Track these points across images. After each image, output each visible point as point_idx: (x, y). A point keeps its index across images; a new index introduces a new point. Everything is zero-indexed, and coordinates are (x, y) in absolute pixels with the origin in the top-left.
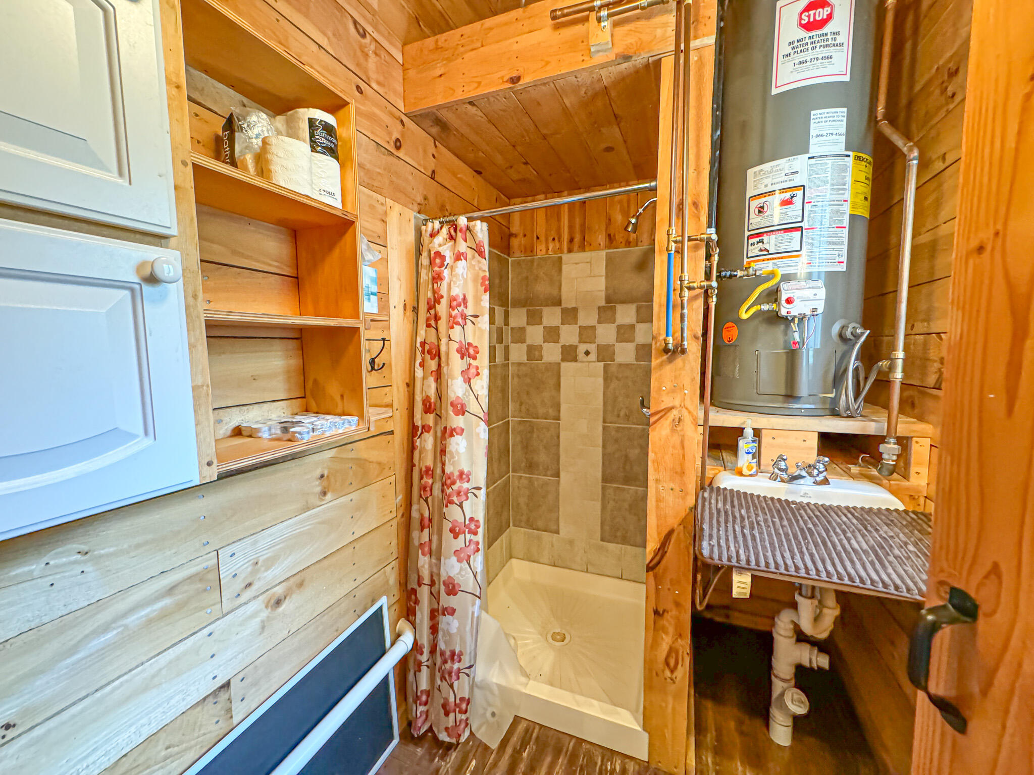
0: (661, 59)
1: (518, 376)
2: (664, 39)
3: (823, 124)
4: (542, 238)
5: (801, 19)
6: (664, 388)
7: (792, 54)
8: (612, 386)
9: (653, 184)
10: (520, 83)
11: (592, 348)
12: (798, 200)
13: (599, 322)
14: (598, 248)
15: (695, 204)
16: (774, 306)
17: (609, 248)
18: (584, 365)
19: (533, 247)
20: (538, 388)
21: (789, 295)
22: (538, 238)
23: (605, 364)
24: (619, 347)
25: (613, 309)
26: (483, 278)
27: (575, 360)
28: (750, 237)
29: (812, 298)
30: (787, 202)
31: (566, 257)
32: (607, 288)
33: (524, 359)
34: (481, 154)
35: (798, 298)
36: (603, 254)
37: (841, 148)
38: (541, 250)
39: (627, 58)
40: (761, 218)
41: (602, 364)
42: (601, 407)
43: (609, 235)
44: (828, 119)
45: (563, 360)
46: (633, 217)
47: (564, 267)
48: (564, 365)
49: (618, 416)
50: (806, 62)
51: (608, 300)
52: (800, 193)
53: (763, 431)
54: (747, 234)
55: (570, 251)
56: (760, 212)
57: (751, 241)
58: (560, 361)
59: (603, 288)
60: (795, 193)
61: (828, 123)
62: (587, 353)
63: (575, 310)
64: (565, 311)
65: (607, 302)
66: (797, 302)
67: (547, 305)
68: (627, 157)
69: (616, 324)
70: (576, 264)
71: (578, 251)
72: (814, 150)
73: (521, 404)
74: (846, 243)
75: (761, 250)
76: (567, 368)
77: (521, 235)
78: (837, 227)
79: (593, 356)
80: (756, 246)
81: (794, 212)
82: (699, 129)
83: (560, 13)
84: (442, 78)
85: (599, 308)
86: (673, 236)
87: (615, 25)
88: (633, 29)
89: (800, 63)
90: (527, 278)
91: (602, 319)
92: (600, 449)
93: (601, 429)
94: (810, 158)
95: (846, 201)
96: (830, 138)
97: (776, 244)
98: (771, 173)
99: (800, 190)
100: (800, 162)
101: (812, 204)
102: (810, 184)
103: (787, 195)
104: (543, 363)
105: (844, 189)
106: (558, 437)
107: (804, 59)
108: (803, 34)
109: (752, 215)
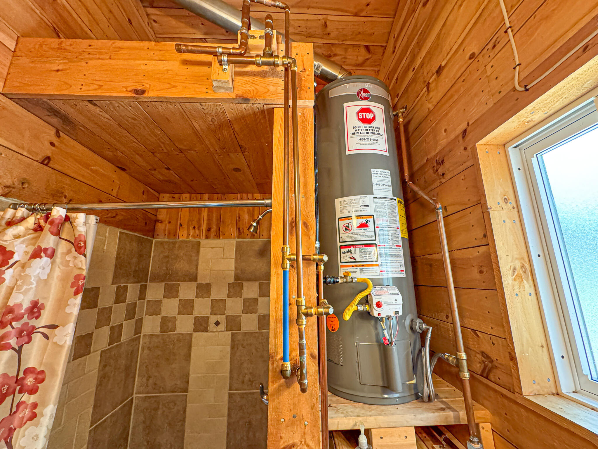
0: (273, 108)
1: (149, 348)
2: (275, 93)
3: (379, 178)
4: (185, 226)
5: (358, 116)
6: (282, 420)
7: (356, 133)
8: (238, 354)
9: (268, 201)
10: (144, 96)
11: (222, 318)
12: (371, 224)
13: (229, 296)
14: (230, 237)
15: (305, 224)
16: (367, 307)
17: (239, 238)
18: (214, 334)
19: (176, 233)
20: (168, 360)
21: (378, 300)
22: (181, 225)
23: (232, 333)
24: (245, 318)
25: (241, 286)
26: (78, 277)
27: (206, 330)
28: (341, 247)
29: (394, 303)
30: (363, 225)
31: (203, 242)
32: (236, 268)
33: (157, 331)
34: (120, 154)
35: (384, 303)
36: (234, 242)
37: (390, 194)
38: (183, 235)
39: (246, 100)
40: (348, 234)
41: (230, 333)
42: (228, 374)
43: (239, 229)
44: (382, 175)
45: (195, 331)
46: (254, 221)
47: (202, 249)
48: (195, 335)
49: (243, 382)
50: (364, 139)
51: (237, 278)
52: (371, 220)
53: (372, 430)
54: (339, 244)
55: (207, 237)
56: (346, 229)
57: (343, 250)
58: (192, 332)
59: (233, 268)
60: (368, 219)
61: (381, 178)
62: (217, 324)
63: (208, 286)
64: (200, 287)
65: (236, 280)
66: (384, 306)
67: (184, 281)
68: (251, 177)
69: (242, 298)
70: (212, 248)
71: (214, 238)
72: (376, 193)
73: (149, 377)
74: (403, 257)
75: (350, 258)
76: (199, 338)
77: (167, 222)
78: (397, 246)
79: (222, 327)
80: (346, 254)
81: (369, 232)
82: (305, 164)
83: (184, 48)
84: (59, 73)
85: (229, 284)
86: (288, 253)
87: (237, 74)
88: (251, 80)
89: (361, 139)
90: (167, 257)
91: (231, 294)
92: (226, 418)
93: (226, 397)
94: (374, 198)
95: (398, 228)
96: (384, 187)
97: (360, 255)
98: (351, 203)
99: (371, 218)
100: (368, 199)
101: (380, 228)
102: (377, 214)
103: (364, 221)
104: (176, 334)
105: (396, 221)
106: (185, 412)
107: (363, 138)
108: (360, 124)
109: (342, 231)
